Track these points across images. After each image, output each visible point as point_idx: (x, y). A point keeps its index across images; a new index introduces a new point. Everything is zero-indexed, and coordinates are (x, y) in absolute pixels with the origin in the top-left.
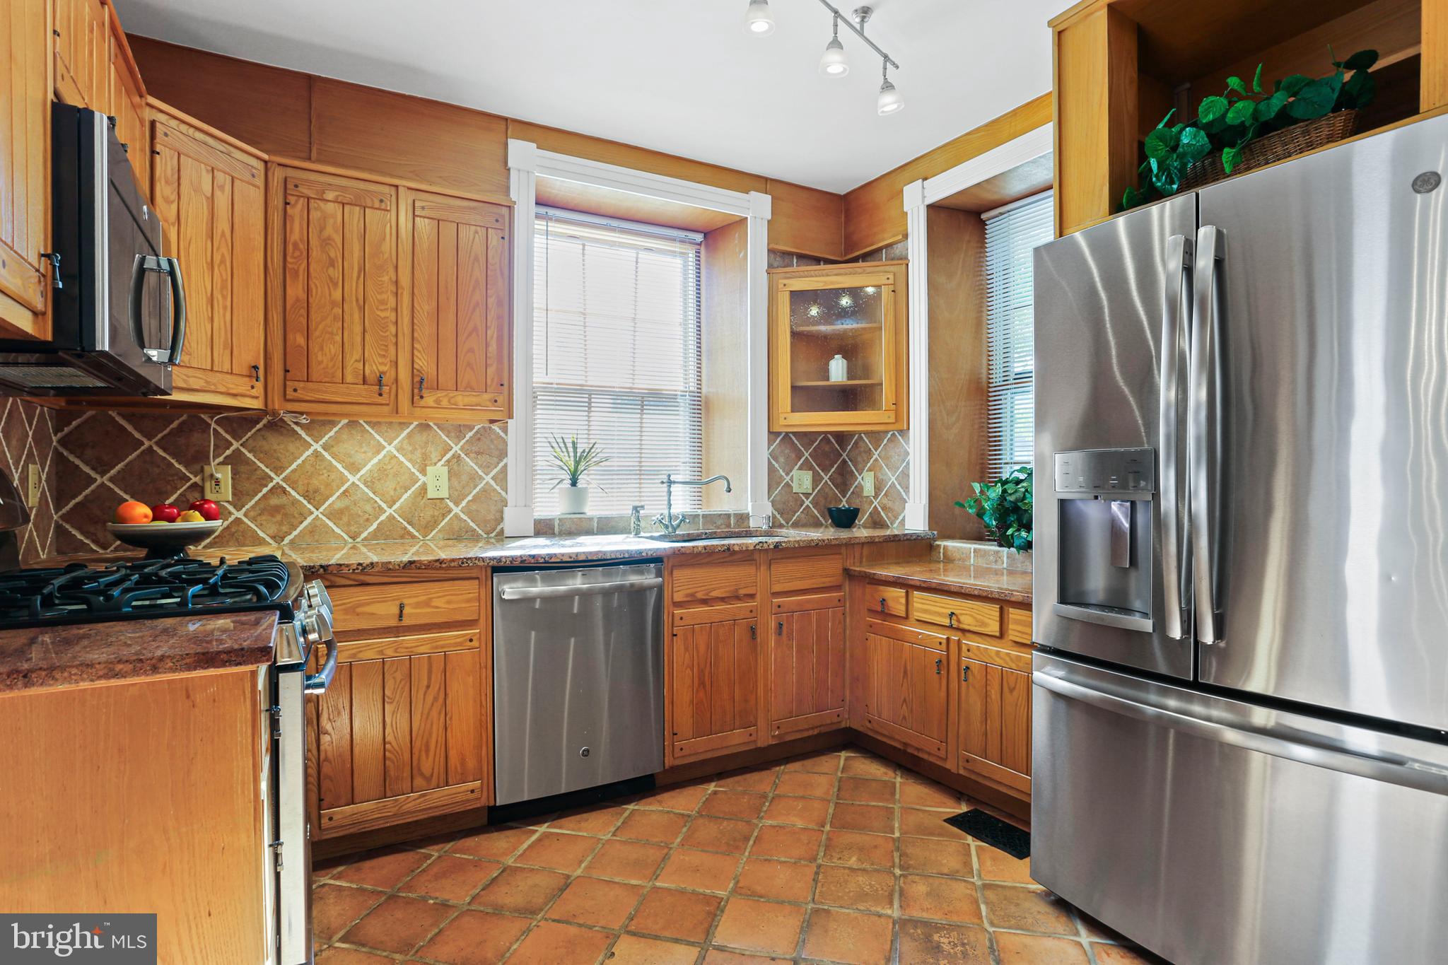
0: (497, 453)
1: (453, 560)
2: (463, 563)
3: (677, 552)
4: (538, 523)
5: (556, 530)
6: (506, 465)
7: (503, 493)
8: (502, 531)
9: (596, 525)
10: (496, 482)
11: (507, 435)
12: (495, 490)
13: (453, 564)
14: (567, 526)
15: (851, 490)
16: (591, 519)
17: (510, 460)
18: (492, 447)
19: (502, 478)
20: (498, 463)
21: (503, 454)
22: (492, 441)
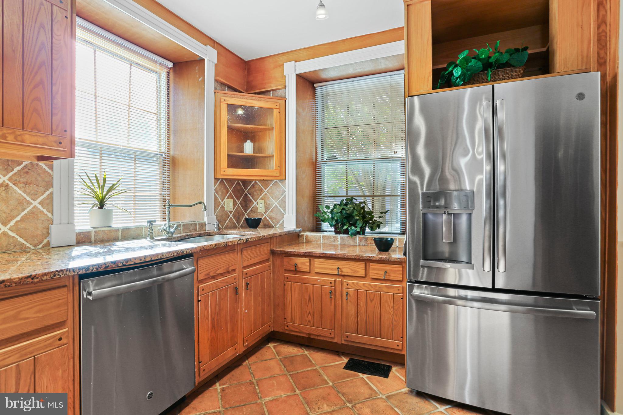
0: (44, 184)
1: (45, 274)
2: (55, 276)
3: (202, 249)
4: (78, 234)
5: (93, 239)
6: (51, 194)
7: (49, 215)
8: (48, 243)
9: (120, 234)
10: (42, 206)
11: (52, 171)
12: (42, 212)
13: (45, 278)
14: (101, 236)
15: (250, 209)
16: (117, 230)
17: (55, 189)
18: (39, 179)
19: (48, 203)
20: (45, 192)
21: (49, 185)
22: (39, 174)
